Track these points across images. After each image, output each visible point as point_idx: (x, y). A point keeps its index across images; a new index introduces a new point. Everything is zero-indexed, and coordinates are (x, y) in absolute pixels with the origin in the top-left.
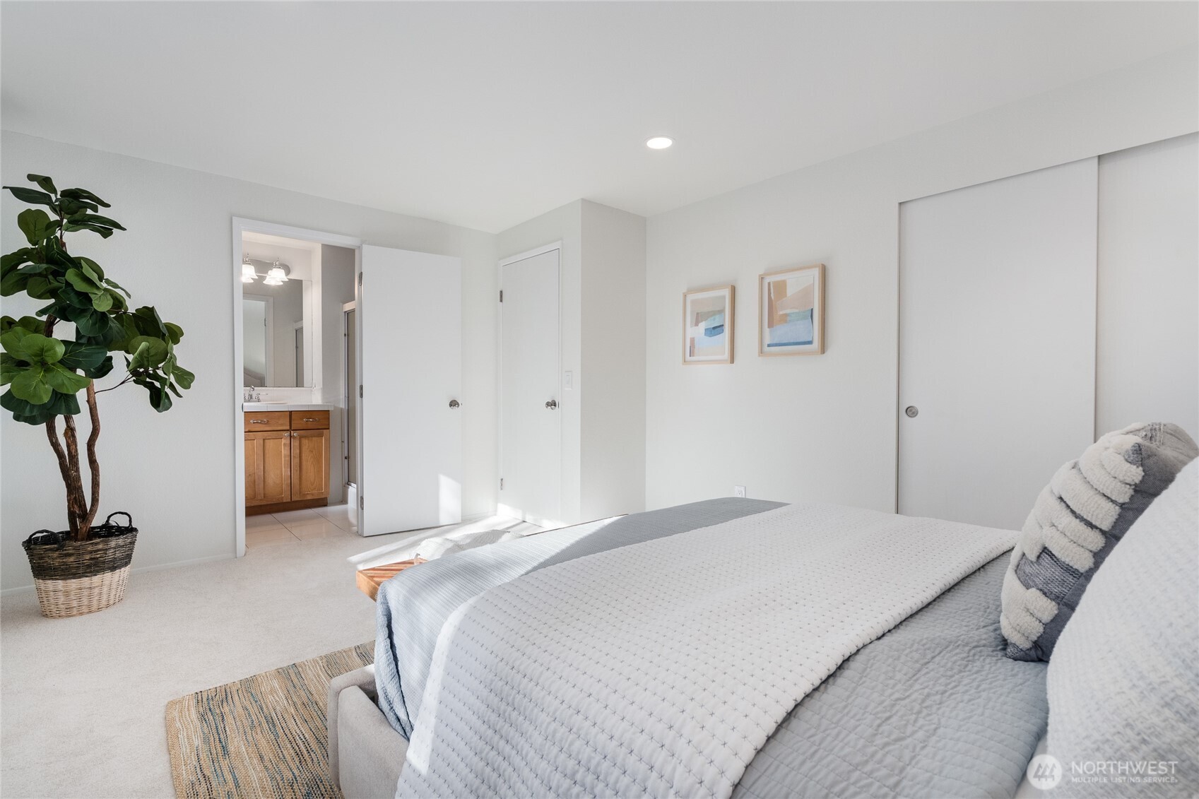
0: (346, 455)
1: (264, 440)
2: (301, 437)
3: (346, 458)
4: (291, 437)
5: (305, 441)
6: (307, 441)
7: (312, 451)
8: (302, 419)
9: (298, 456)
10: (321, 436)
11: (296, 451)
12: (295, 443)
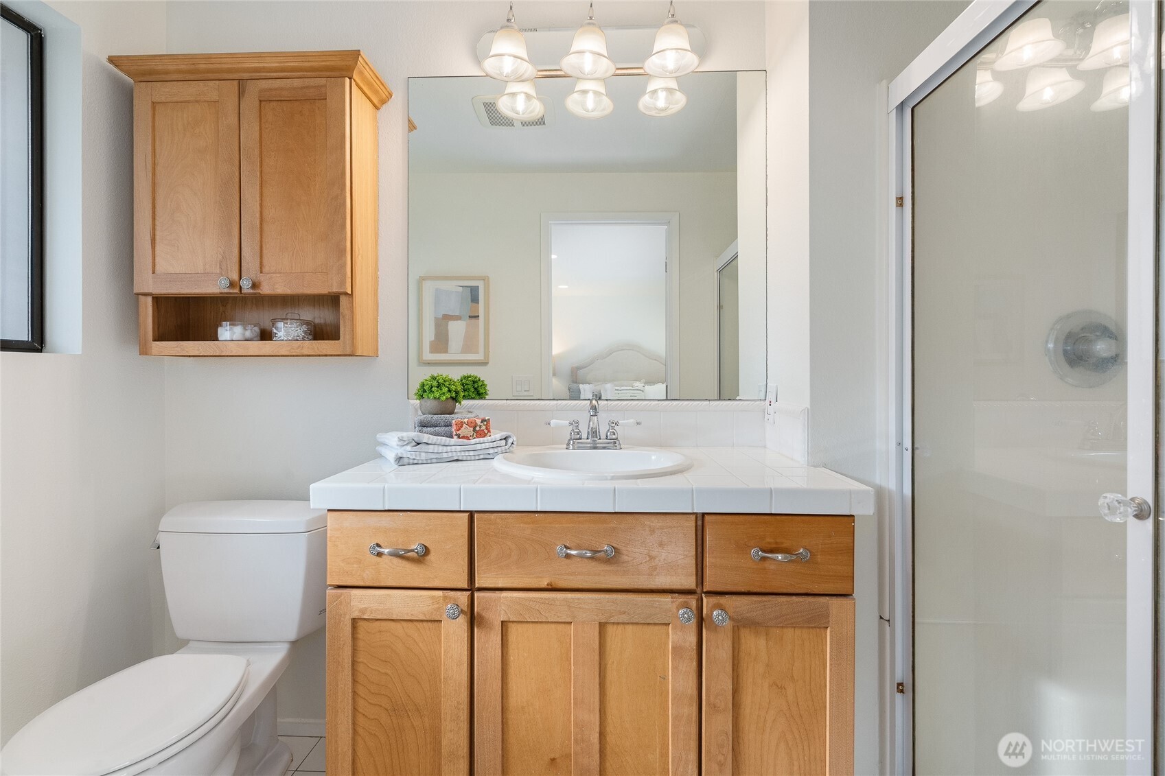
0: (901, 673)
1: (602, 626)
2: (740, 625)
3: (900, 688)
4: (701, 621)
5: (753, 643)
6: (762, 642)
7: (782, 688)
8: (743, 548)
9: (726, 701)
10: (818, 622)
11: (718, 683)
12: (718, 649)
